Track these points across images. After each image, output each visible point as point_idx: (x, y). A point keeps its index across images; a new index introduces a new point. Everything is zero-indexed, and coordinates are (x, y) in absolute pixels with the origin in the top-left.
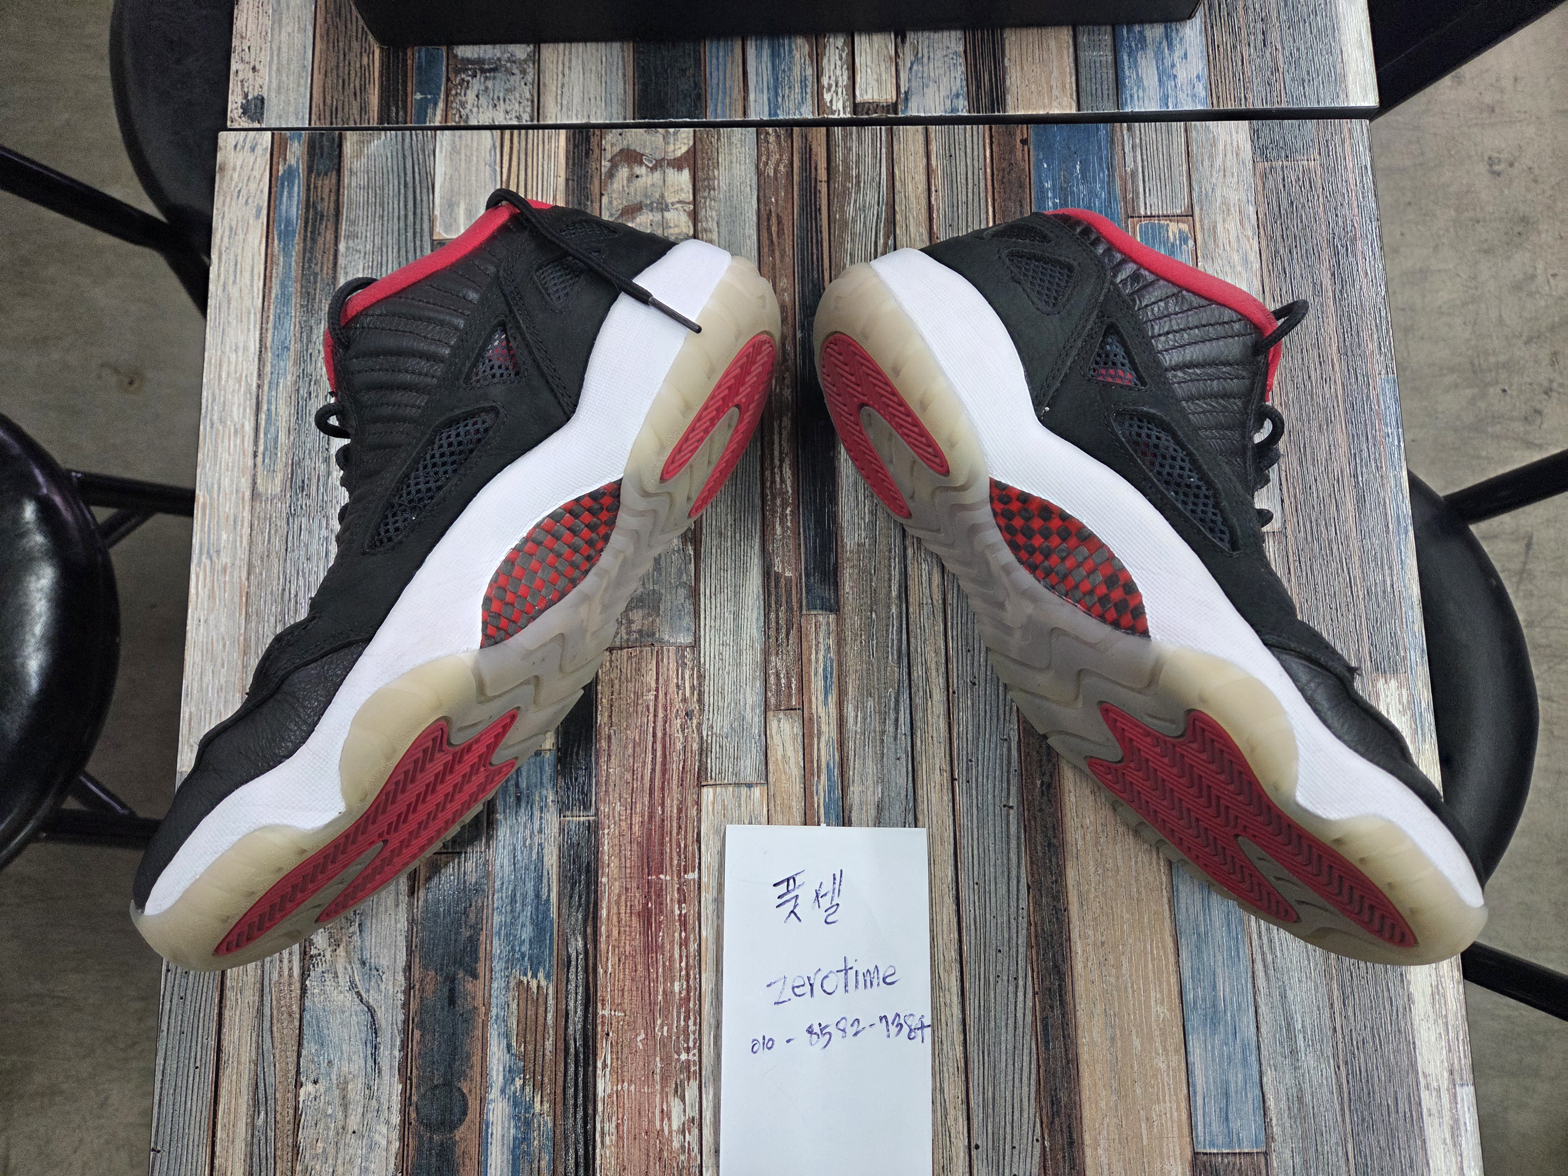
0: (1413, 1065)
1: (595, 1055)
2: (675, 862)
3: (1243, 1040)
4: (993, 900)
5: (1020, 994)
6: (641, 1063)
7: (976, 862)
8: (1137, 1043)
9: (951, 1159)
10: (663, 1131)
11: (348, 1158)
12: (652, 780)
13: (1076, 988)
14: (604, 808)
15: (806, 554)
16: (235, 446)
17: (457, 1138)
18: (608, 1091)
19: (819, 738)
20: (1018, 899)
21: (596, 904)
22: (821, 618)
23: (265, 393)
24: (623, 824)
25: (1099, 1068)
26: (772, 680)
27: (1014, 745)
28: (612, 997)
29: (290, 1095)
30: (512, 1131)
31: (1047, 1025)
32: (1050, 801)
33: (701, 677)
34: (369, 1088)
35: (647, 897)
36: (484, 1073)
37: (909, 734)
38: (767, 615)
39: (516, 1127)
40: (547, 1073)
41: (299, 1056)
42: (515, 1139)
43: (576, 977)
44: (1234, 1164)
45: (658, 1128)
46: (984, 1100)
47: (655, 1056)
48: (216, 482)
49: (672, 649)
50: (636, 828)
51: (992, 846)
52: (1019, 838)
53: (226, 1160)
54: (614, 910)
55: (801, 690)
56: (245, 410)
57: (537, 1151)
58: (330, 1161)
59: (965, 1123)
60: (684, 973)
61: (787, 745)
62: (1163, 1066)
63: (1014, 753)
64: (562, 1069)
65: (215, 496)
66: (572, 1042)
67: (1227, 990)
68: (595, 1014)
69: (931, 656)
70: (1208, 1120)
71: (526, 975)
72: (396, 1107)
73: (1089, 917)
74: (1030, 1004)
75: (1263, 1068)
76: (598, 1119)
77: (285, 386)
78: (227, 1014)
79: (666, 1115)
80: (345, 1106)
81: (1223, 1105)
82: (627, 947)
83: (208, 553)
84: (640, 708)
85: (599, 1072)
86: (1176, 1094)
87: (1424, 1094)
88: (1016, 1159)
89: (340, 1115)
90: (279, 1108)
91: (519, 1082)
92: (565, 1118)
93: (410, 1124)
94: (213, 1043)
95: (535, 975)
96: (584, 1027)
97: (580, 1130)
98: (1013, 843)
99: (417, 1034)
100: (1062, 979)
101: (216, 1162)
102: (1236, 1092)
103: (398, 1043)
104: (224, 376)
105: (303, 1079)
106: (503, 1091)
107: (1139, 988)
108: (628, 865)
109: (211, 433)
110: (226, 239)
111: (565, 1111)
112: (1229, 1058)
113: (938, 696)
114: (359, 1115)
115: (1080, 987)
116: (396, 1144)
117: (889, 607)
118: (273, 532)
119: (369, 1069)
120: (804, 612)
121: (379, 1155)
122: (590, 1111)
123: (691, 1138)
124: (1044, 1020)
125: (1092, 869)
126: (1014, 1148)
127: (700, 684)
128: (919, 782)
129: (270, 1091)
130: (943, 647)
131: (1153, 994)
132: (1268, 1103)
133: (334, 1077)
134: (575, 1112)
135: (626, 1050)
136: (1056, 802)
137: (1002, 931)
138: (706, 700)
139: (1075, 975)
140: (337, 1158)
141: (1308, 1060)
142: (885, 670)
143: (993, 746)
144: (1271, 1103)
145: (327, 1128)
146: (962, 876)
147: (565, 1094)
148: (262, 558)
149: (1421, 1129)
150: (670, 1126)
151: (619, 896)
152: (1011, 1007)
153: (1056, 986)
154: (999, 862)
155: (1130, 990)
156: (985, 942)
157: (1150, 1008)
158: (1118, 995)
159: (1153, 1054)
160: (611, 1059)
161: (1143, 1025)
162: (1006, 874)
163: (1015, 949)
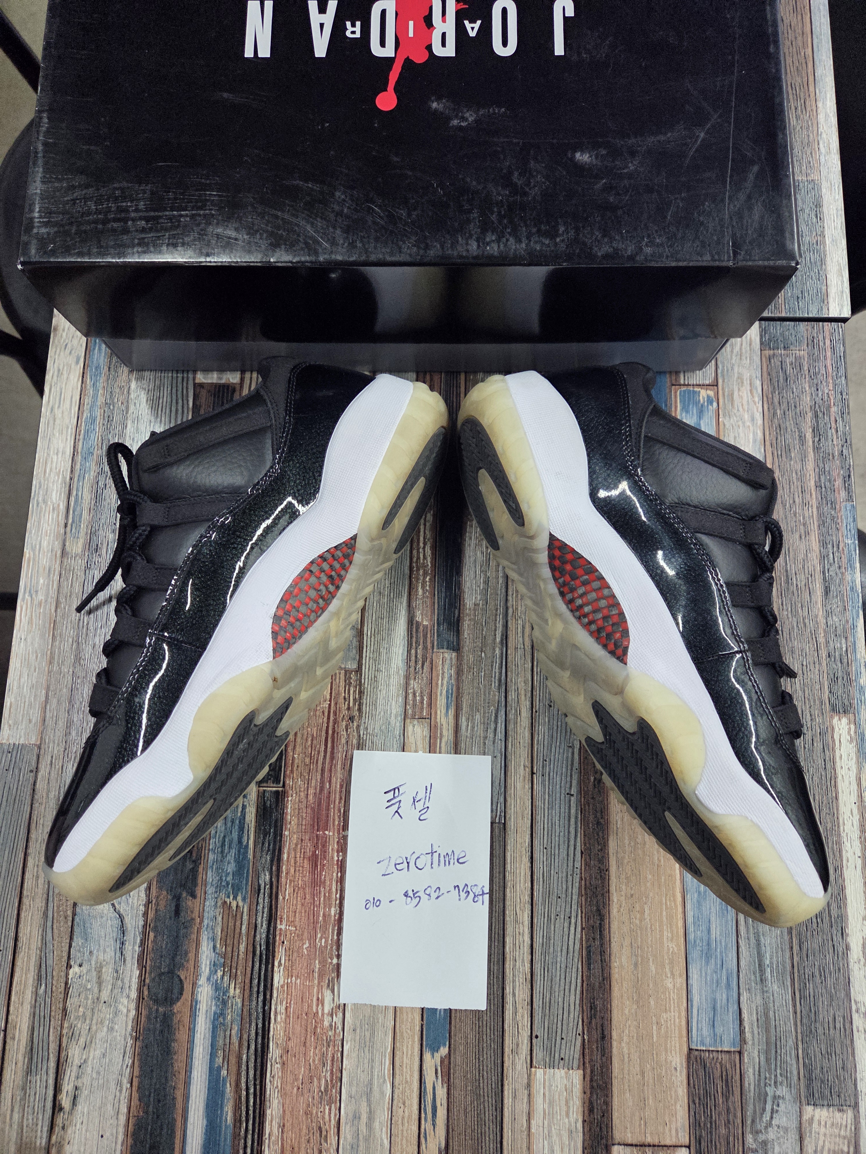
0: (848, 995)
1: (274, 957)
2: (337, 823)
3: (727, 970)
4: (557, 861)
5: (572, 929)
6: (305, 964)
7: (546, 833)
8: (653, 968)
9: (518, 1045)
10: (317, 1013)
11: (100, 1020)
12: (324, 763)
13: (612, 926)
14: (289, 782)
15: (438, 609)
16: (53, 519)
17: (175, 1011)
18: (282, 983)
19: (441, 740)
20: (574, 861)
21: (280, 849)
22: (446, 655)
23: (75, 483)
24: (302, 794)
25: (625, 984)
26: (411, 697)
27: (576, 751)
28: (288, 917)
29: (63, 974)
30: (214, 1008)
31: (590, 952)
32: (599, 791)
33: (361, 693)
34: (117, 972)
35: (316, 847)
36: (196, 965)
37: (503, 739)
38: (409, 652)
39: (216, 1005)
40: (240, 968)
41: (70, 946)
42: (215, 1013)
43: (264, 901)
44: (717, 1058)
45: (314, 1010)
46: (543, 1005)
47: (315, 960)
48: (38, 543)
49: (343, 672)
50: (311, 797)
51: (557, 822)
52: (576, 818)
53: (17, 1017)
54: (292, 855)
55: (430, 705)
56: (60, 494)
57: (229, 1023)
58: (88, 1022)
59: (529, 1019)
60: (338, 902)
61: (418, 743)
62: (670, 986)
63: (576, 756)
64: (250, 965)
65: (37, 553)
66: (258, 947)
67: (718, 933)
68: (275, 928)
69: (521, 685)
70: (700, 1026)
71: (229, 897)
72: (134, 986)
73: (623, 877)
74: (578, 936)
75: (741, 991)
76: (273, 1002)
77: (89, 479)
78: (23, 915)
79: (320, 1001)
80: (100, 983)
81: (711, 1015)
82: (300, 882)
83: (30, 592)
84: (318, 713)
85: (276, 969)
86: (678, 1006)
87: (855, 1016)
88: (563, 1047)
89: (96, 990)
90: (54, 982)
91: (220, 973)
92: (251, 1001)
93: (143, 999)
94: (12, 934)
95: (235, 898)
96: (267, 936)
97: (260, 1010)
98: (573, 820)
99: (152, 935)
100: (602, 919)
101: (10, 1018)
102: (721, 1007)
103: (138, 941)
104: (48, 471)
105: (72, 963)
106: (208, 979)
107: (656, 929)
108: (304, 823)
109: (37, 509)
110: (55, 378)
111: (251, 995)
112: (717, 982)
113: (525, 713)
114: (109, 991)
115: (615, 926)
116: (133, 1013)
117: (494, 649)
118: (75, 579)
119: (117, 959)
120: (435, 650)
121: (121, 1019)
122: (268, 997)
123: (337, 1019)
124: (588, 947)
125: (627, 842)
127: (360, 698)
128: (509, 774)
129: (49, 970)
130: (530, 679)
131: (665, 933)
132: (743, 1015)
133: (93, 963)
134: (258, 997)
135: (295, 954)
136: (604, 792)
137: (562, 883)
138: (364, 709)
139: (611, 916)
140: (92, 1020)
141: (774, 987)
142: (489, 694)
143: (561, 751)
144: (745, 1015)
145: (87, 998)
146: (536, 842)
147: (251, 983)
148: (66, 597)
149: (852, 1041)
150: (323, 1010)
151: (296, 845)
152: (566, 938)
153: (598, 925)
154: (562, 834)
155: (649, 930)
156: (549, 891)
157: (663, 944)
158: (641, 933)
159: (664, 977)
160: (285, 960)
161: (658, 955)
162: (566, 843)
163: (570, 897)
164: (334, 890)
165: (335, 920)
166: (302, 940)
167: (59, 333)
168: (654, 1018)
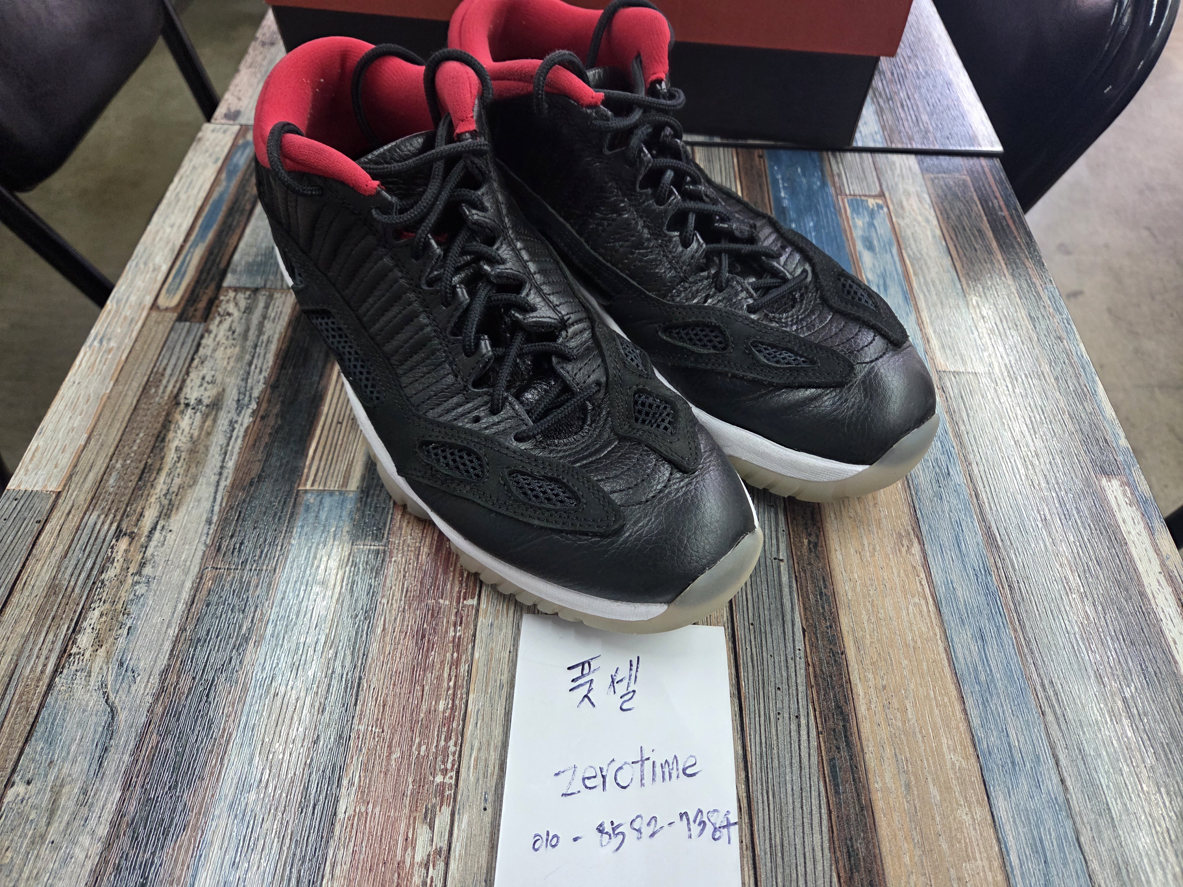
2: (456, 589)
3: (1048, 793)
4: (769, 640)
5: (804, 733)
6: (392, 783)
7: (750, 605)
8: (934, 791)
10: (404, 862)
11: (35, 871)
14: (395, 540)
16: (150, 277)
18: (350, 812)
24: (411, 553)
25: (896, 815)
27: (781, 510)
28: (373, 712)
31: (834, 767)
32: (818, 557)
34: (85, 793)
35: (424, 619)
36: (215, 786)
41: (21, 754)
45: (399, 858)
46: (771, 847)
47: (408, 776)
48: (125, 297)
50: (423, 558)
51: (765, 593)
52: (790, 587)
56: (166, 258)
58: (13, 874)
59: (752, 872)
60: (450, 692)
62: (967, 819)
63: (781, 516)
72: (108, 816)
73: (867, 661)
74: (814, 743)
75: (1078, 826)
76: (332, 844)
79: (410, 843)
80: (53, 810)
83: (101, 338)
86: (987, 851)
89: (43, 823)
93: (117, 836)
98: (786, 591)
100: (846, 720)
102: (1054, 853)
103: (132, 746)
105: (16, 779)
107: (928, 733)
108: (410, 589)
110: (188, 172)
114: (64, 824)
115: (866, 728)
116: (95, 860)
119: (91, 773)
121: (71, 872)
122: (325, 835)
123: (436, 873)
124: (832, 760)
125: (865, 618)
131: (944, 740)
133: (51, 778)
136: (824, 558)
137: (780, 669)
139: (859, 716)
140: (23, 871)
145: (24, 835)
146: (737, 617)
150: (413, 857)
151: (397, 615)
152: (795, 746)
153: (841, 727)
154: (773, 606)
155: (919, 736)
156: (763, 680)
157: (943, 756)
158: (907, 740)
159: (955, 805)
160: (360, 776)
161: (939, 773)
162: (780, 617)
163: (794, 688)
164: (446, 675)
165: (444, 718)
166: (390, 746)
167: (202, 143)
168: (951, 869)
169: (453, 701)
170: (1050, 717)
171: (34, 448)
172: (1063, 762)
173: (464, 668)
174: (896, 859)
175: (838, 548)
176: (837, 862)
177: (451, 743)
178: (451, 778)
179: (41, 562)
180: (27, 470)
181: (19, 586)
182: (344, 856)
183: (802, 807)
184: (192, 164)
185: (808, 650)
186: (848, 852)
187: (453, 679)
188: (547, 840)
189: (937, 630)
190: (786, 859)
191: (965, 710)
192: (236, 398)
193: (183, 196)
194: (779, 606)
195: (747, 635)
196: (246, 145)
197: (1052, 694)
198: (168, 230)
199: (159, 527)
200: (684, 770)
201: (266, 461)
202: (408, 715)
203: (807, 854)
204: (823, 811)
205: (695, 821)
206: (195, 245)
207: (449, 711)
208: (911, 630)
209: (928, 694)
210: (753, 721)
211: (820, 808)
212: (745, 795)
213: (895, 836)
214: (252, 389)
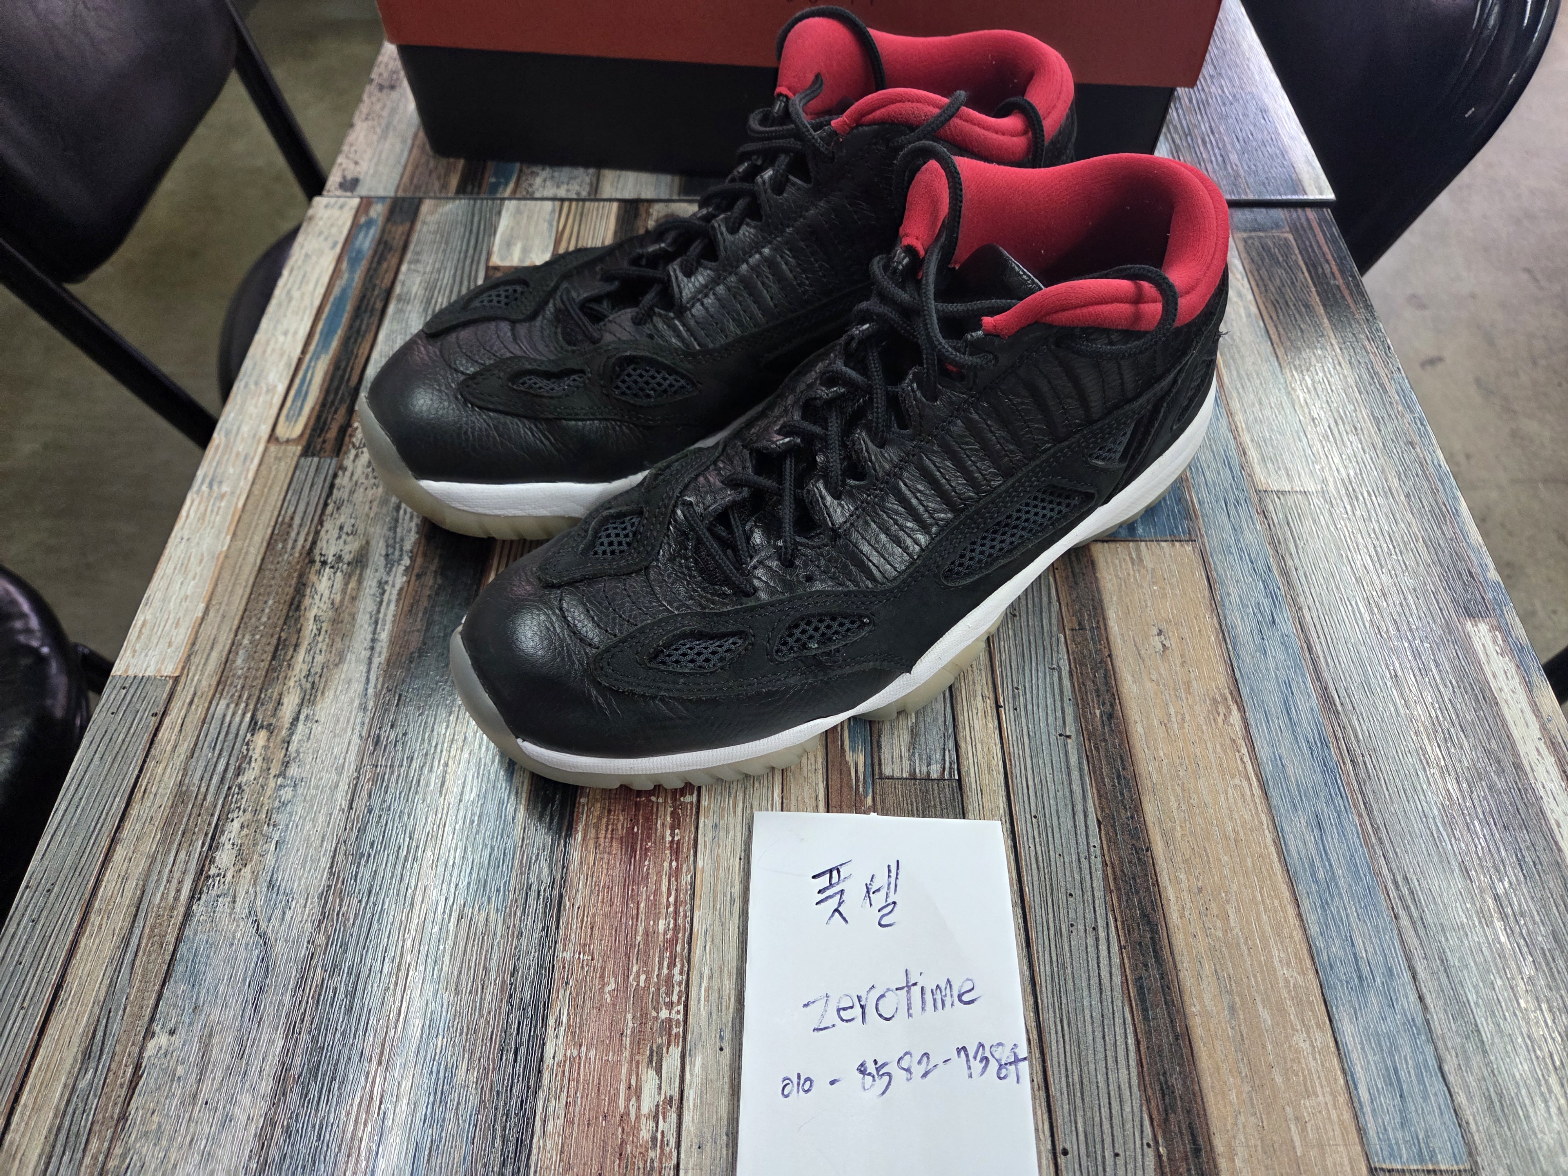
1: (548, 1009)
3: (1405, 1015)
4: (1057, 836)
5: (1103, 947)
6: (607, 1022)
7: (1032, 794)
8: (1265, 1014)
10: (628, 1114)
11: (188, 1138)
13: (1174, 945)
16: (264, 401)
20: (1087, 836)
21: (570, 828)
23: (305, 365)
25: (1218, 1044)
27: (1065, 675)
28: (578, 936)
29: (134, 1049)
31: (1142, 988)
32: (1114, 731)
34: (241, 1043)
35: (634, 820)
41: (160, 997)
43: (535, 910)
45: (622, 1110)
46: (1068, 1085)
47: (627, 1013)
48: (235, 429)
51: (1049, 776)
52: (1081, 770)
54: (592, 834)
56: (281, 375)
58: (163, 1143)
60: (671, 909)
62: (1305, 1046)
63: (1067, 683)
65: (231, 438)
67: (1370, 950)
68: (554, 955)
70: (1382, 1124)
71: (472, 906)
72: (271, 1070)
73: (1178, 859)
74: (1116, 960)
75: (1440, 1051)
76: (542, 1096)
79: (635, 1092)
80: (203, 1064)
81: (1397, 1101)
82: (604, 877)
83: (210, 483)
85: (550, 1031)
86: (1331, 1085)
88: (1121, 1172)
89: (193, 1079)
93: (284, 1096)
98: (1075, 774)
100: (1154, 930)
102: (1411, 1085)
104: (268, 352)
105: (157, 1028)
107: (1255, 944)
109: (243, 390)
110: (300, 262)
114: (219, 1080)
115: (1179, 940)
116: (259, 1122)
119: (247, 1017)
121: (232, 1136)
122: (532, 1084)
123: (667, 1126)
124: (1138, 980)
125: (1174, 804)
126: (1117, 1155)
128: (959, 708)
129: (109, 1042)
131: (1274, 952)
132: (1458, 1100)
133: (198, 1027)
134: (512, 1086)
135: (588, 1004)
136: (1121, 732)
137: (1072, 871)
139: (1171, 926)
140: (173, 1138)
143: (1041, 674)
144: (1462, 1099)
145: (171, 1096)
146: (1016, 808)
148: (264, 488)
151: (600, 817)
152: (1093, 963)
153: (1148, 940)
154: (1060, 794)
155: (1244, 948)
156: (1051, 884)
157: (1275, 970)
158: (1230, 953)
159: (1290, 1031)
160: (568, 1014)
161: (1269, 992)
162: (1070, 807)
163: (1090, 894)
164: (664, 889)
165: (666, 941)
166: (602, 977)
167: (313, 223)
168: (1287, 1108)
169: (675, 920)
170: (1405, 921)
171: (140, 623)
172: (1422, 974)
173: (686, 879)
174: (1220, 1098)
175: (1138, 720)
176: (1148, 1101)
177: (676, 971)
178: (678, 1012)
179: (162, 766)
180: (135, 651)
181: (138, 795)
182: (557, 1107)
183: (1104, 1038)
184: (303, 252)
185: (1105, 846)
186: (1162, 1089)
187: (673, 893)
188: (798, 1084)
189: (1264, 817)
190: (1087, 1099)
191: (1300, 915)
192: (384, 553)
193: (296, 294)
194: (1068, 794)
195: (1030, 830)
196: (370, 223)
197: (1405, 892)
198: (281, 339)
199: (302, 717)
200: (960, 997)
201: (427, 630)
202: (622, 938)
203: (1112, 1093)
204: (1129, 1041)
205: (975, 1058)
206: (316, 357)
207: (670, 933)
208: (1231, 819)
209: (1254, 897)
210: (1040, 934)
211: (1126, 1037)
212: (1034, 1024)
213: (1218, 1069)
214: (402, 540)
